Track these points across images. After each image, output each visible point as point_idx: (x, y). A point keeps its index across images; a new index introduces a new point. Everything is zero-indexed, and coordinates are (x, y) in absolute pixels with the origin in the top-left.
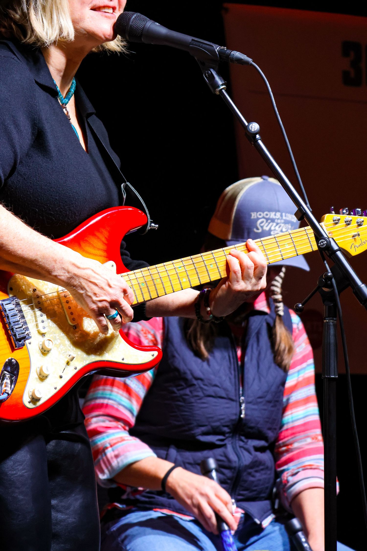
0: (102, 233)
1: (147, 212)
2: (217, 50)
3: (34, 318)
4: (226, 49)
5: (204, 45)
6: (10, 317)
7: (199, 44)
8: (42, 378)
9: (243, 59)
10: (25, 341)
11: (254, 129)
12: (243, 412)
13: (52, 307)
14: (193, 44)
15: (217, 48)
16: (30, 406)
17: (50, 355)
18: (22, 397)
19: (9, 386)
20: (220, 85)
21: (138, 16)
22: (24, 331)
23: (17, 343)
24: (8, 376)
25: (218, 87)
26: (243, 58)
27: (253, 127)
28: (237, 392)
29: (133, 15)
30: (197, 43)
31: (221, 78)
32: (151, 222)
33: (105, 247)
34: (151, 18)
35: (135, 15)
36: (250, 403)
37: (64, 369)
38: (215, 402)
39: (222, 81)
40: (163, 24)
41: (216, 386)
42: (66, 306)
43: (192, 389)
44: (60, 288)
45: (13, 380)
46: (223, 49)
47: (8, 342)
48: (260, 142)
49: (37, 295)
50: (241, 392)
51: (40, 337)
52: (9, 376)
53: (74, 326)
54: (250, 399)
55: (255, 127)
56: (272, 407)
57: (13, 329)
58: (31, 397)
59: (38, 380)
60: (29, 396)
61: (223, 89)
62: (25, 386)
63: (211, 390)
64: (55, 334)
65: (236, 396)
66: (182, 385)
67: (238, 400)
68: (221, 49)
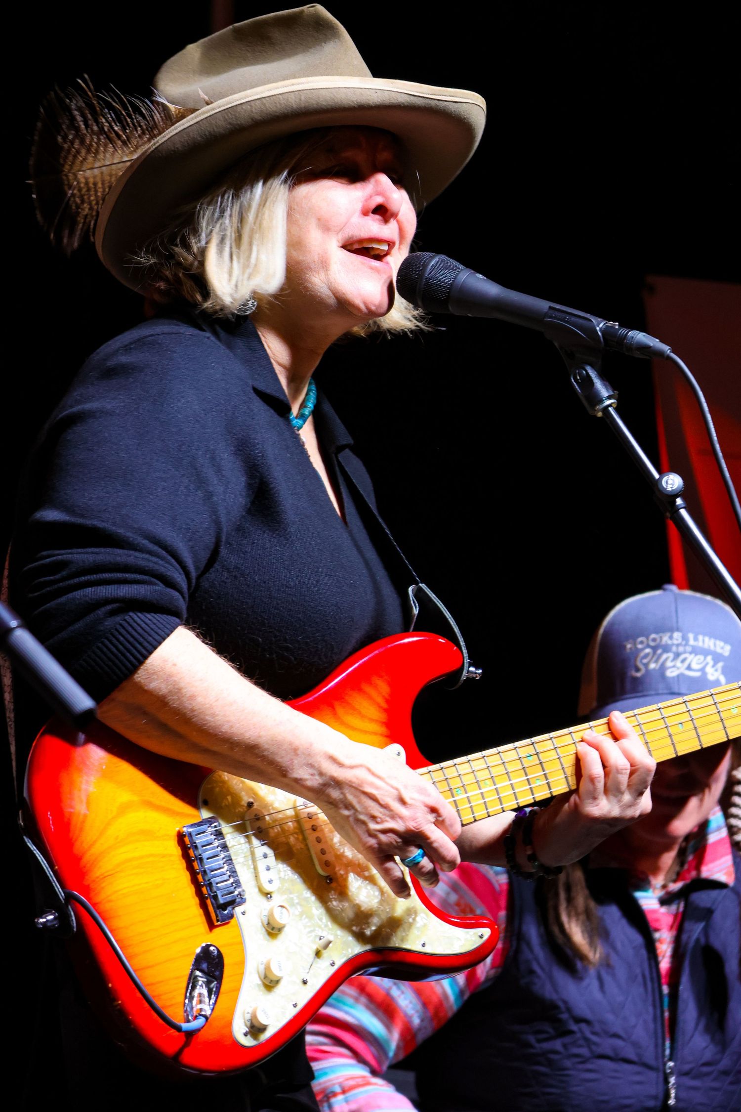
0: (375, 687)
1: (462, 643)
2: (601, 329)
3: (250, 862)
4: (617, 327)
5: (573, 319)
6: (205, 860)
7: (564, 316)
8: (270, 983)
9: (651, 347)
10: (233, 908)
11: (671, 486)
12: (673, 1093)
13: (284, 839)
14: (551, 317)
15: (600, 325)
16: (248, 1042)
17: (282, 936)
18: (229, 1024)
19: (207, 1000)
20: (604, 399)
21: (442, 261)
22: (233, 887)
23: (220, 912)
24: (201, 980)
25: (601, 401)
26: (652, 345)
27: (670, 482)
28: (660, 1051)
29: (432, 258)
30: (559, 314)
31: (607, 383)
32: (470, 665)
33: (383, 717)
34: (468, 265)
35: (437, 259)
36: (686, 1074)
37: (311, 965)
38: (616, 1071)
39: (608, 391)
40: (491, 276)
41: (616, 1036)
42: (312, 837)
43: (567, 1039)
44: (300, 801)
45: (213, 988)
46: (612, 327)
47: (201, 911)
48: (683, 512)
49: (256, 815)
50: (667, 1052)
51: (263, 899)
52: (205, 980)
53: (327, 877)
54: (687, 1067)
55: (673, 482)
56: (731, 1083)
57: (211, 883)
58: (248, 1024)
59: (262, 988)
60: (245, 1022)
61: (610, 405)
62: (235, 1001)
63: (606, 1045)
64: (291, 893)
65: (656, 1058)
66: (547, 1032)
67: (661, 1067)
68: (607, 326)
